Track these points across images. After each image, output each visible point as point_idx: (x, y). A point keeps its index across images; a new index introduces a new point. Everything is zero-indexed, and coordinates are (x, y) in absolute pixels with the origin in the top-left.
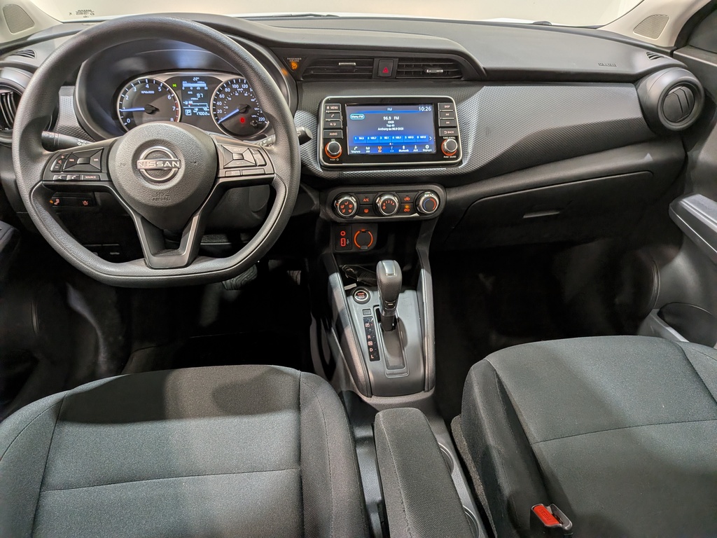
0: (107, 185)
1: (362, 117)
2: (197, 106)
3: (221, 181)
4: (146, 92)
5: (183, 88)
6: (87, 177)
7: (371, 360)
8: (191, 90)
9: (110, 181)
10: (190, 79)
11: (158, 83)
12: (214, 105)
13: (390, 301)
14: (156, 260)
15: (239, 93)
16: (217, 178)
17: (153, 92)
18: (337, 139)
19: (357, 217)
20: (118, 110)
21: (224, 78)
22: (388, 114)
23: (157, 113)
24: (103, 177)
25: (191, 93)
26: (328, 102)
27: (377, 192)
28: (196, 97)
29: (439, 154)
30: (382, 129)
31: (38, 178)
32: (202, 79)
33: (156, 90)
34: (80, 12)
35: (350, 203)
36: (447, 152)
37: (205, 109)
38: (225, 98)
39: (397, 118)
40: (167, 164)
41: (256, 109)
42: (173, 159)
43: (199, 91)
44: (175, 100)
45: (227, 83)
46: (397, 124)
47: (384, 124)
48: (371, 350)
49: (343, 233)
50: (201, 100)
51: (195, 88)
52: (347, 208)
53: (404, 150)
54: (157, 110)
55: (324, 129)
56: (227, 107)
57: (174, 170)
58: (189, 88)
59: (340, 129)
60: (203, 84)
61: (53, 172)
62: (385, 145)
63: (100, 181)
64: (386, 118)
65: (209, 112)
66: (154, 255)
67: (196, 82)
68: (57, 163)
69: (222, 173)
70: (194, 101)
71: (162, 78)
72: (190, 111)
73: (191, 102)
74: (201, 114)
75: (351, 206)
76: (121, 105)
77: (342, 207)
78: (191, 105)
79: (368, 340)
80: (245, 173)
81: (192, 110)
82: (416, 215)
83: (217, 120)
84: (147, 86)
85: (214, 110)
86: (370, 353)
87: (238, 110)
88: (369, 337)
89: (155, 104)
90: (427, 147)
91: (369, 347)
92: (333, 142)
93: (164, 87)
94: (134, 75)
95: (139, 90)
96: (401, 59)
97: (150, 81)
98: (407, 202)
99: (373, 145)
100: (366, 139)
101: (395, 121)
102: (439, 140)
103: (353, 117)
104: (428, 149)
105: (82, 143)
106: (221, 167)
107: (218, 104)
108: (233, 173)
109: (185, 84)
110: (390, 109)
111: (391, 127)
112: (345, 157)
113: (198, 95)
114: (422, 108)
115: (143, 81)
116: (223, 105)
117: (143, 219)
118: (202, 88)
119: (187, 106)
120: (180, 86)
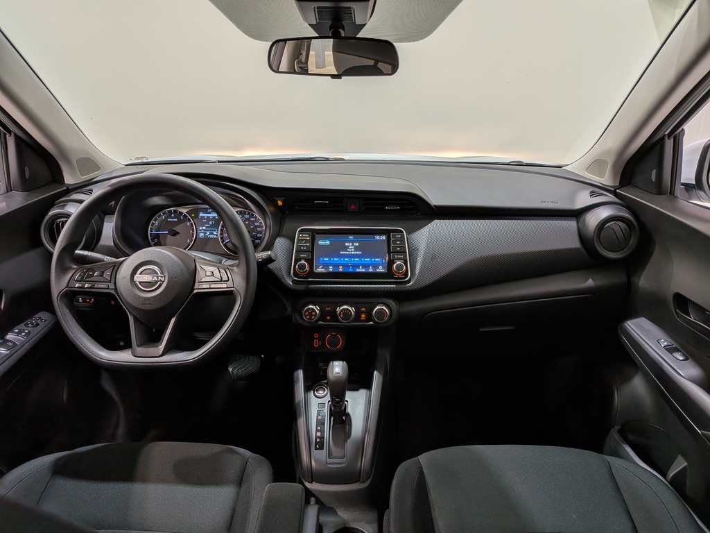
0: (113, 292)
1: (328, 243)
2: (209, 230)
3: (195, 291)
4: (171, 220)
5: (199, 217)
6: (100, 286)
7: (316, 449)
8: (205, 219)
9: (116, 289)
11: (181, 213)
12: (222, 230)
13: (337, 397)
14: (140, 350)
16: (193, 289)
17: (176, 220)
18: (306, 260)
19: (320, 322)
20: (149, 232)
22: (349, 242)
23: (178, 235)
24: (111, 286)
25: (205, 221)
26: (302, 231)
27: (338, 303)
28: (209, 224)
29: (389, 274)
30: (344, 253)
31: (65, 285)
33: (179, 218)
34: (138, 158)
35: (313, 310)
36: (396, 272)
37: (215, 233)
39: (357, 244)
40: (155, 278)
42: (160, 275)
43: (211, 220)
44: (192, 226)
46: (356, 249)
47: (346, 248)
48: (318, 440)
49: (316, 336)
50: (212, 226)
51: (208, 217)
52: (310, 314)
53: (361, 270)
54: (178, 233)
55: (296, 251)
57: (159, 283)
58: (204, 217)
59: (309, 251)
60: (214, 215)
61: (76, 281)
62: (346, 266)
63: (108, 289)
64: (347, 244)
65: (217, 235)
66: (138, 346)
67: (210, 213)
68: (80, 275)
69: (196, 286)
70: (207, 227)
71: (184, 210)
72: (203, 234)
73: (204, 228)
74: (211, 236)
75: (314, 313)
76: (151, 229)
77: (307, 314)
78: (204, 230)
79: (317, 431)
80: (213, 286)
81: (205, 233)
82: (371, 323)
83: (223, 242)
84: (173, 215)
85: (221, 234)
86: (316, 443)
88: (319, 428)
89: (177, 229)
90: (381, 267)
91: (316, 437)
92: (303, 262)
93: (185, 216)
94: (163, 207)
95: (166, 218)
96: (365, 199)
97: (175, 211)
98: (363, 312)
99: (336, 266)
100: (330, 260)
101: (355, 247)
102: (391, 263)
103: (320, 243)
104: (381, 269)
105: (108, 259)
106: (197, 281)
107: (224, 229)
108: (204, 286)
109: (201, 214)
110: (351, 237)
111: (352, 251)
112: (312, 273)
113: (211, 223)
114: (377, 237)
115: (170, 212)
117: (136, 319)
118: (214, 217)
119: (201, 230)
120: (197, 216)
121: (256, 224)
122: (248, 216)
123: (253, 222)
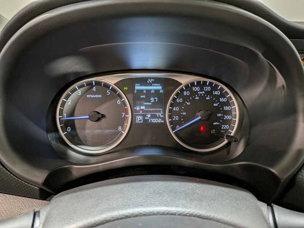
2: (150, 111)
4: (93, 96)
5: (135, 92)
8: (143, 94)
10: (143, 81)
11: (107, 86)
12: (170, 111)
15: (200, 96)
17: (100, 96)
20: (58, 117)
21: (184, 80)
23: (103, 120)
25: (144, 96)
28: (150, 101)
32: (157, 81)
33: (104, 94)
37: (160, 114)
38: (184, 102)
41: (219, 115)
43: (153, 95)
44: (125, 105)
45: (187, 86)
50: (154, 105)
51: (149, 91)
54: (103, 116)
56: (185, 113)
58: (142, 90)
60: (158, 87)
65: (164, 119)
67: (150, 84)
70: (146, 106)
71: (111, 80)
72: (141, 118)
73: (143, 108)
74: (154, 121)
76: (61, 111)
78: (143, 111)
81: (144, 116)
83: (173, 129)
84: (94, 89)
85: (170, 117)
87: (200, 118)
89: (102, 110)
93: (113, 90)
94: (79, 77)
95: (84, 93)
97: (98, 83)
107: (174, 109)
109: (138, 87)
113: (152, 99)
115: (90, 84)
116: (180, 111)
118: (157, 91)
119: (139, 111)
120: (132, 89)
121: (222, 100)
122: (208, 89)
123: (218, 97)
